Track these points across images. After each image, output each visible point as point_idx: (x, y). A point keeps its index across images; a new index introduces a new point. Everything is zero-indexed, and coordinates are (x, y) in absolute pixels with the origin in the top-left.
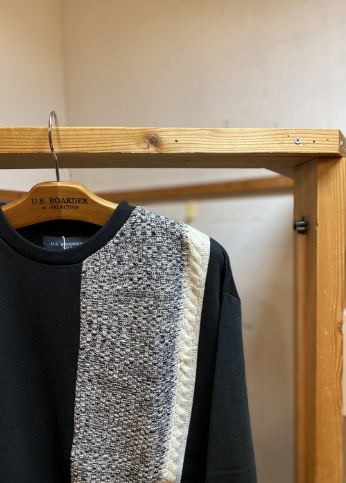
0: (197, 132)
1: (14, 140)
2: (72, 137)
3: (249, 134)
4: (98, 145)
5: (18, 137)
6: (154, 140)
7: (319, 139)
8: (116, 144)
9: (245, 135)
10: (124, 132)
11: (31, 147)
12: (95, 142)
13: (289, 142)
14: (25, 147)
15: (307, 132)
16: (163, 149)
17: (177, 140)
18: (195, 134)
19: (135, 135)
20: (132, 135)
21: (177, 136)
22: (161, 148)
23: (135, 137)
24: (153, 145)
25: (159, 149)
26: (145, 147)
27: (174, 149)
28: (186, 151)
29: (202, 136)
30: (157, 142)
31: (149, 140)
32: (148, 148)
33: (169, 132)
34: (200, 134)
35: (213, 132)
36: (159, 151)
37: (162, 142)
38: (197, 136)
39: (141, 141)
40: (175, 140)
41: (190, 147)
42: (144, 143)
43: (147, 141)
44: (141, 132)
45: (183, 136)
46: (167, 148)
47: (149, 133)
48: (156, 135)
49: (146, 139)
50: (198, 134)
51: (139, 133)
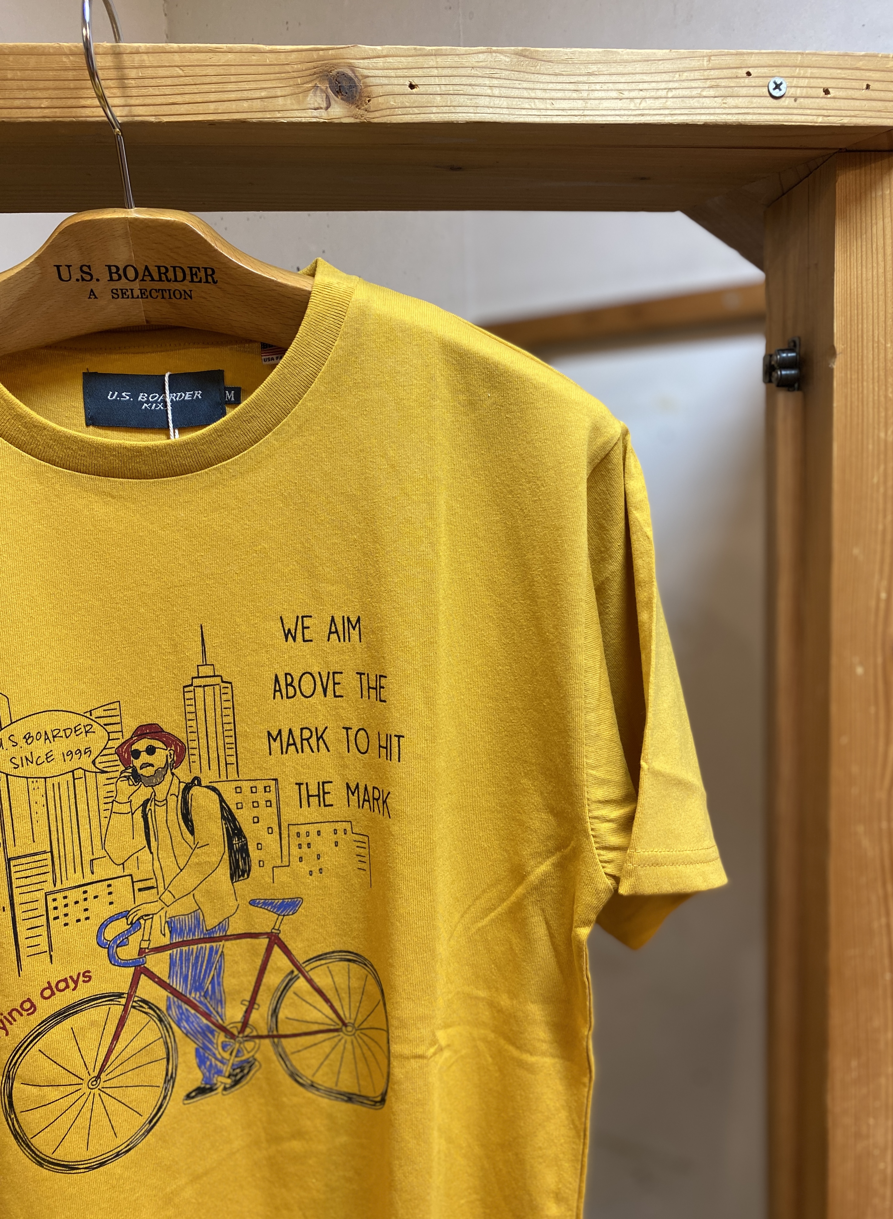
0: (473, 60)
3: (629, 69)
4: (179, 99)
6: (344, 84)
7: (841, 83)
8: (233, 96)
9: (620, 69)
10: (255, 58)
12: (168, 91)
13: (751, 91)
15: (807, 61)
16: (372, 109)
17: (413, 83)
18: (467, 64)
19: (288, 68)
20: (277, 69)
21: (413, 70)
22: (366, 106)
23: (288, 75)
24: (342, 99)
25: (359, 109)
26: (316, 105)
27: (405, 111)
28: (441, 115)
29: (488, 71)
30: (354, 89)
31: (330, 83)
32: (327, 108)
33: (390, 60)
34: (483, 64)
35: (522, 58)
36: (360, 117)
37: (369, 89)
38: (474, 72)
39: (305, 85)
40: (408, 83)
41: (454, 104)
42: (315, 92)
43: (325, 85)
44: (306, 60)
45: (435, 72)
46: (384, 107)
47: (330, 61)
48: (352, 67)
49: (320, 81)
50: (476, 64)
51: (302, 62)
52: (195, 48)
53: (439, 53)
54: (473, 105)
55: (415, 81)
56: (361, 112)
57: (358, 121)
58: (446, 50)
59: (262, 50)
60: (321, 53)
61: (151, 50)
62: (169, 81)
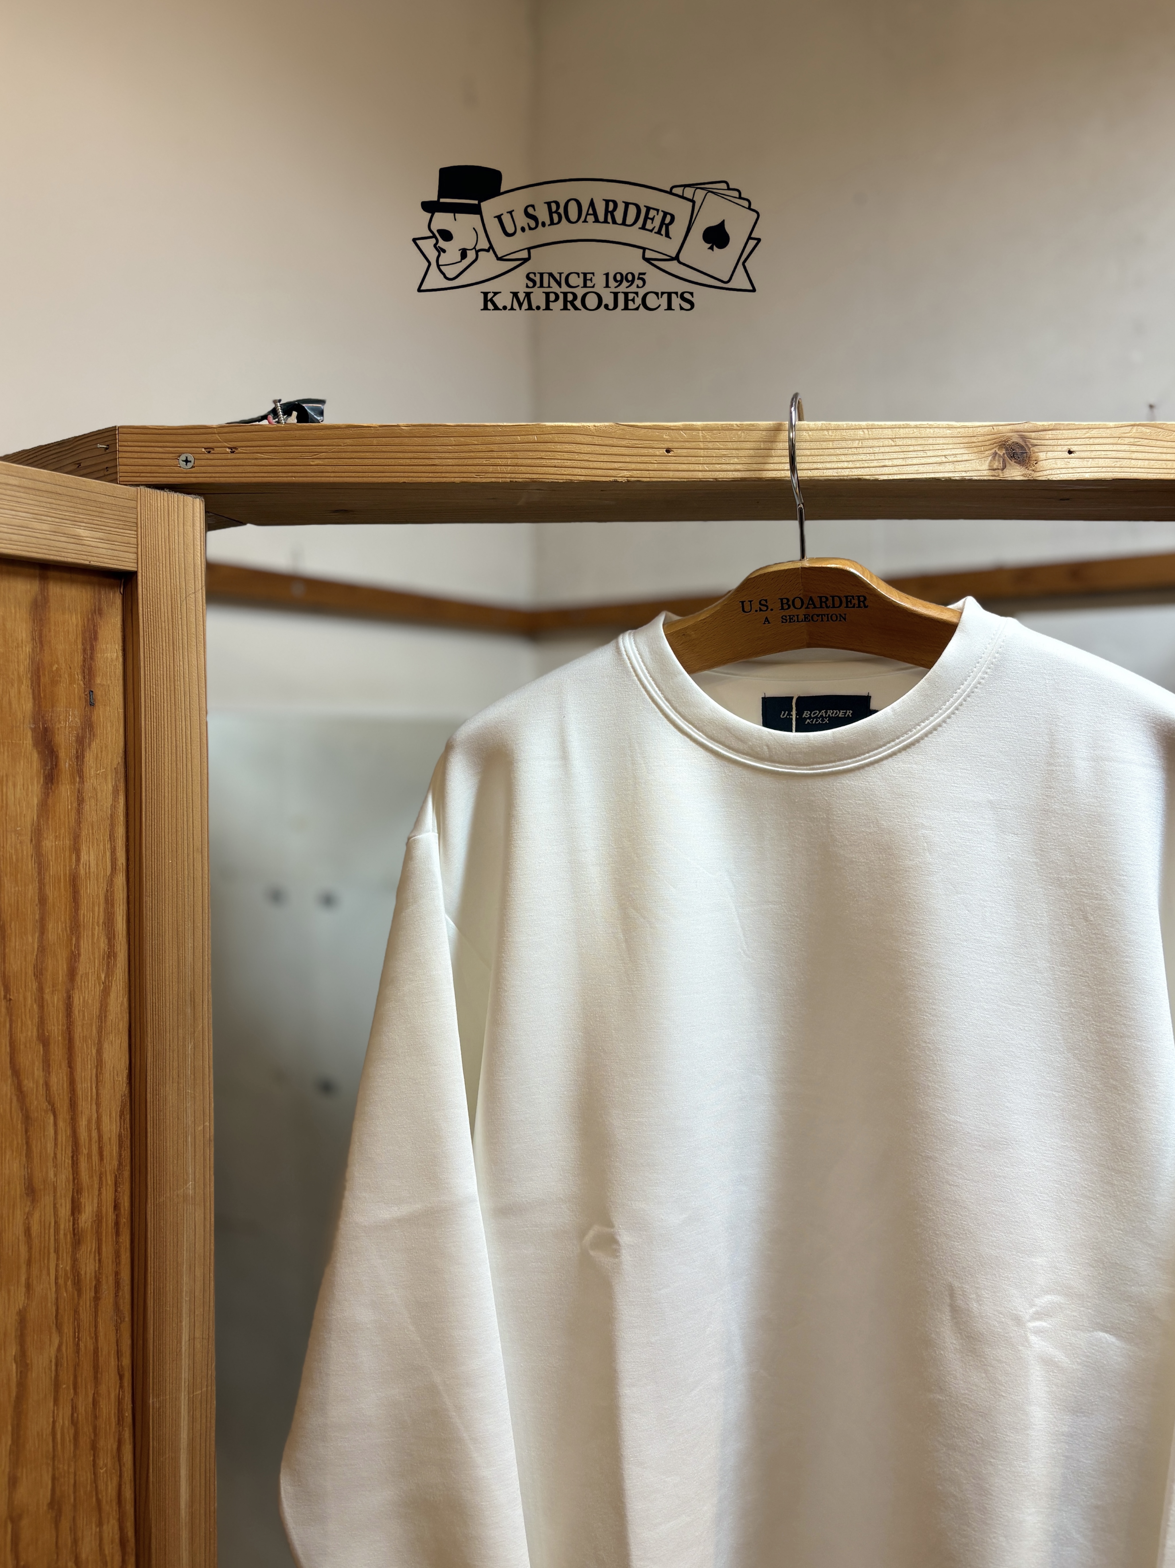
0: (1119, 431)
1: (702, 452)
2: (830, 445)
4: (889, 463)
5: (710, 445)
6: (1018, 451)
8: (929, 460)
10: (948, 432)
11: (739, 467)
12: (881, 456)
14: (724, 467)
16: (1038, 470)
17: (1072, 450)
18: (1115, 436)
19: (974, 439)
20: (966, 440)
21: (1071, 440)
22: (1033, 468)
23: (973, 445)
24: (1015, 462)
25: (1028, 469)
26: (995, 467)
27: (1063, 471)
28: (1093, 474)
29: (1132, 440)
30: (1025, 455)
31: (1007, 449)
32: (1003, 469)
33: (1054, 432)
34: (1128, 435)
35: (1159, 430)
36: (1028, 475)
37: (1037, 454)
38: (1120, 441)
39: (987, 452)
40: (1066, 448)
41: (1104, 465)
42: (994, 458)
43: (1002, 452)
44: (989, 433)
45: (1087, 441)
46: (1046, 469)
47: (1008, 434)
48: (1023, 438)
49: (999, 449)
50: (1123, 435)
51: (984, 435)
52: (903, 425)
53: (1093, 426)
54: (1119, 466)
55: (1073, 449)
56: (1030, 472)
57: (1026, 478)
58: (1099, 424)
59: (955, 426)
60: (1001, 428)
61: (869, 427)
62: (882, 450)
